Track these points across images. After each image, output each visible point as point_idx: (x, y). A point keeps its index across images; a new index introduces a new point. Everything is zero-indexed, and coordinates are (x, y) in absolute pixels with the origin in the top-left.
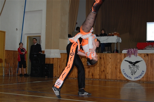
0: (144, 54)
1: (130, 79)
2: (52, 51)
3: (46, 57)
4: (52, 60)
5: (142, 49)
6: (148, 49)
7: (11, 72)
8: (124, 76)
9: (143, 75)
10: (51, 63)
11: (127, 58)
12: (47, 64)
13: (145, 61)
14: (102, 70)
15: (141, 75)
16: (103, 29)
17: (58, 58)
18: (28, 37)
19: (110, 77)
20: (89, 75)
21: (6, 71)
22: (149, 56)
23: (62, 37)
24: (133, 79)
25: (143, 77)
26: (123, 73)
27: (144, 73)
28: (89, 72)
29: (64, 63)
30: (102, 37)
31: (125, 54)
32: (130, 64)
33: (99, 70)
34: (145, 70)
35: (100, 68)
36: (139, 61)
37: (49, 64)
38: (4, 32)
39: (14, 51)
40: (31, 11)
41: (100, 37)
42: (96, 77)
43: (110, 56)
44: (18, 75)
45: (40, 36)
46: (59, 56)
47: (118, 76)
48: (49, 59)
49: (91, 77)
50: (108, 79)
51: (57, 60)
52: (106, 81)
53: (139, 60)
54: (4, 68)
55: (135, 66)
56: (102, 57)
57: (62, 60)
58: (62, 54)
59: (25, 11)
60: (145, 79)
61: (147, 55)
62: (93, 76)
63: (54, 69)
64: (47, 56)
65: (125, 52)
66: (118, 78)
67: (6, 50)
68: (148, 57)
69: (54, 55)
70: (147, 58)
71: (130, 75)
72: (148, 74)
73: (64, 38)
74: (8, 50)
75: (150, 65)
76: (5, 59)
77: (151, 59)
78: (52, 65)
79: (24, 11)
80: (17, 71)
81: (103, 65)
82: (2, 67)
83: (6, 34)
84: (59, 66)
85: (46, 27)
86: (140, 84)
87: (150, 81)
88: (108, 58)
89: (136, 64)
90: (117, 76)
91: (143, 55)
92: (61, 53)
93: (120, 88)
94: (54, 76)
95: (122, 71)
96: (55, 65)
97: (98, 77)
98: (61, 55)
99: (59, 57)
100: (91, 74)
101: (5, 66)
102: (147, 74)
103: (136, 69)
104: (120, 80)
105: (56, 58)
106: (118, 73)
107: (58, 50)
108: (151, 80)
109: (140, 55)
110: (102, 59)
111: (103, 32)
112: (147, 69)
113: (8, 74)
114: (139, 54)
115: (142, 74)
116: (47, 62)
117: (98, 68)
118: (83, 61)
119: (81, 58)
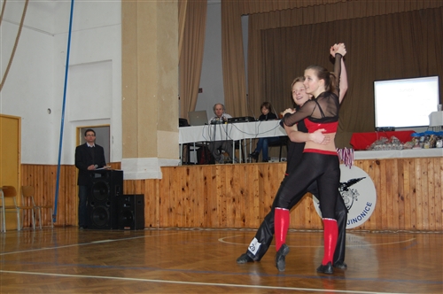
0: (370, 160)
2: (140, 161)
3: (125, 178)
4: (139, 185)
5: (365, 150)
6: (379, 149)
7: (38, 220)
9: (368, 215)
10: (139, 192)
12: (127, 196)
13: (374, 179)
14: (267, 205)
15: (363, 215)
16: (265, 104)
17: (155, 180)
18: (78, 129)
20: (234, 220)
21: (24, 218)
22: (382, 166)
23: (164, 126)
25: (369, 220)
27: (372, 208)
28: (234, 212)
29: (171, 192)
30: (264, 122)
33: (260, 207)
34: (373, 201)
35: (260, 200)
36: (358, 180)
37: (132, 196)
38: (18, 119)
39: (44, 166)
40: (82, 64)
41: (259, 122)
42: (251, 224)
44: (56, 226)
45: (108, 127)
46: (157, 174)
47: (307, 219)
48: (133, 182)
49: (239, 224)
51: (152, 183)
53: (357, 178)
54: (18, 211)
55: (349, 192)
56: (265, 172)
57: (167, 184)
58: (166, 169)
59: (69, 64)
60: (373, 224)
61: (378, 162)
62: (244, 221)
63: (147, 208)
64: (128, 175)
66: (307, 225)
67: (24, 165)
68: (380, 168)
69: (144, 172)
70: (377, 170)
72: (380, 211)
73: (169, 129)
74: (27, 165)
75: (384, 187)
76: (22, 187)
77: (387, 174)
78: (142, 196)
79: (65, 64)
80: (54, 216)
82: (14, 207)
83: (23, 123)
84: (158, 199)
85: (123, 103)
86: (363, 238)
87: (387, 227)
88: (280, 174)
89: (351, 187)
90: (304, 219)
91: (367, 164)
92: (162, 167)
93: (312, 249)
94: (147, 224)
95: (316, 206)
96: (148, 199)
97: (257, 223)
98: (163, 172)
99: (157, 177)
100: (238, 216)
101: (21, 204)
102: (378, 210)
103: (351, 199)
104: (313, 229)
105: (150, 180)
106: (308, 212)
107: (156, 158)
108: (390, 225)
109: (360, 162)
110: (266, 178)
111: (266, 111)
112: (379, 198)
113: (31, 225)
114: (358, 161)
115: (366, 211)
116: (127, 190)
117: (257, 201)
118: (219, 184)
119: (214, 178)
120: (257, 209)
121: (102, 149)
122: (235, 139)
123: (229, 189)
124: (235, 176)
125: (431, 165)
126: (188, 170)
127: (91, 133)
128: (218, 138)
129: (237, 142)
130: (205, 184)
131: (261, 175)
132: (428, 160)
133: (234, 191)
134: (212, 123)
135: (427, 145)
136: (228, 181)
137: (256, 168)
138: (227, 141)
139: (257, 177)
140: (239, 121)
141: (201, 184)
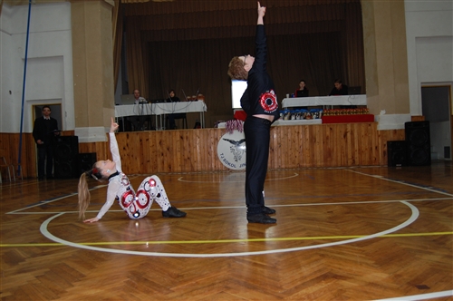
1: (233, 168)
2: (91, 129)
4: (91, 146)
8: (224, 163)
10: (91, 151)
11: (227, 136)
12: (82, 154)
14: (186, 157)
18: (33, 106)
19: (199, 168)
20: (163, 167)
23: (107, 105)
24: (238, 168)
26: (222, 160)
28: (163, 163)
31: (222, 130)
32: (231, 145)
33: (181, 158)
35: (181, 154)
39: (9, 134)
40: (38, 58)
42: (176, 170)
43: (198, 134)
45: (60, 105)
46: (104, 138)
47: (214, 165)
48: (86, 145)
49: (166, 170)
50: (198, 171)
52: (193, 175)
56: (185, 136)
59: (28, 57)
62: (170, 168)
64: (81, 139)
65: (222, 125)
66: (214, 168)
69: (94, 137)
71: (232, 161)
73: (109, 106)
78: (94, 154)
81: (187, 148)
84: (106, 155)
85: (74, 87)
88: (194, 137)
95: (220, 156)
97: (179, 169)
100: (166, 165)
104: (217, 171)
105: (99, 143)
106: (214, 160)
107: (103, 127)
110: (185, 140)
111: (172, 95)
116: (81, 150)
117: (179, 154)
118: (151, 144)
119: (147, 140)
120: (179, 160)
121: (56, 121)
122: (157, 114)
123: (158, 147)
124: (164, 139)
125: (289, 130)
126: (128, 136)
127: (47, 109)
128: (145, 114)
129: (159, 116)
130: (141, 144)
131: (182, 138)
132: (288, 127)
133: (163, 148)
134: (140, 103)
135: (286, 118)
136: (158, 142)
137: (177, 133)
138: (152, 115)
139: (178, 138)
140: (159, 102)
141: (138, 144)
